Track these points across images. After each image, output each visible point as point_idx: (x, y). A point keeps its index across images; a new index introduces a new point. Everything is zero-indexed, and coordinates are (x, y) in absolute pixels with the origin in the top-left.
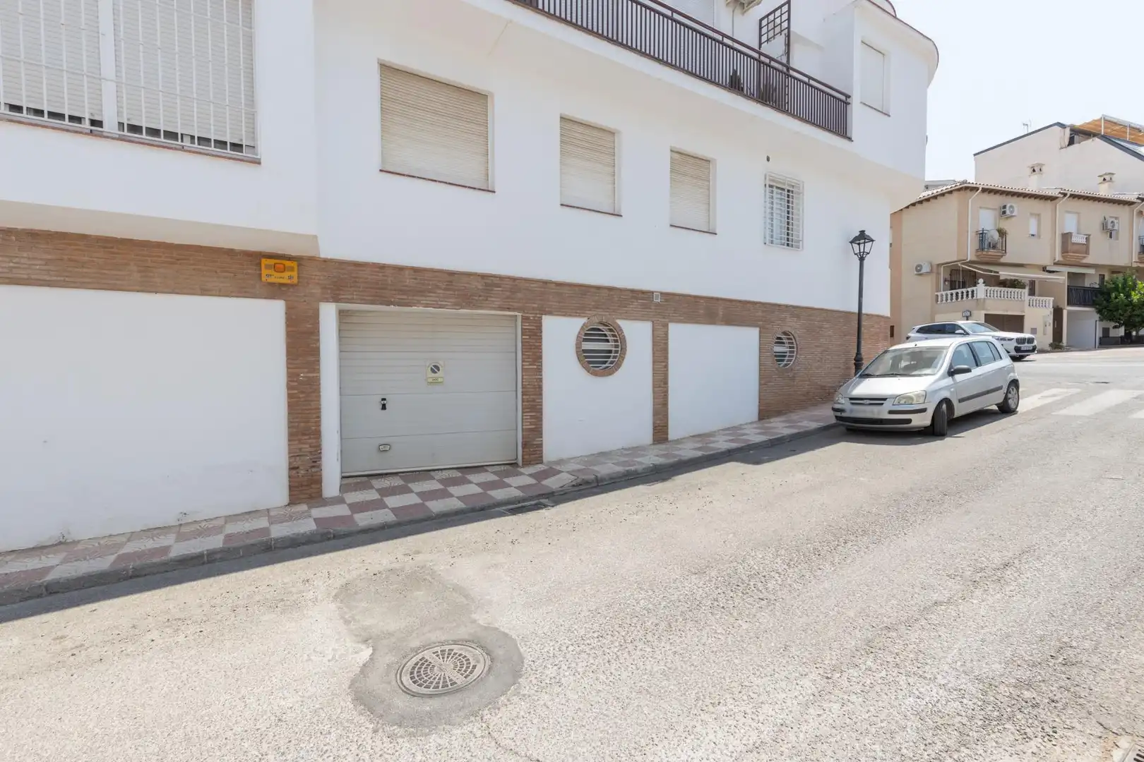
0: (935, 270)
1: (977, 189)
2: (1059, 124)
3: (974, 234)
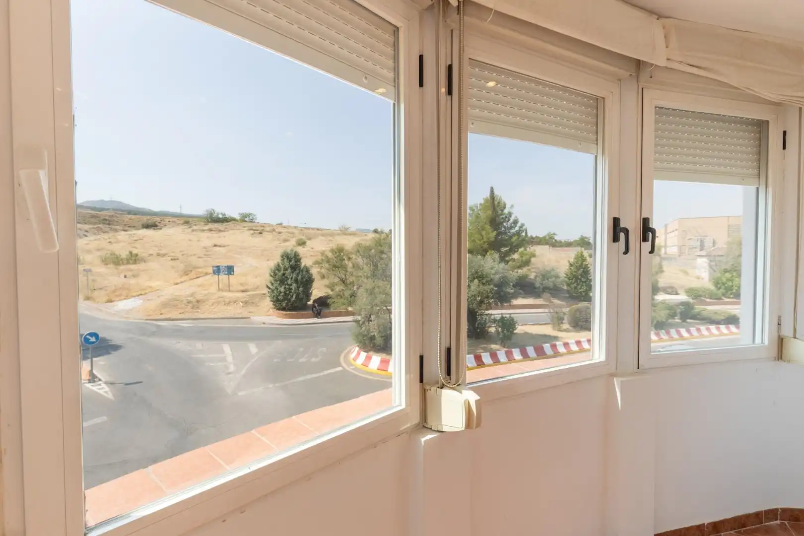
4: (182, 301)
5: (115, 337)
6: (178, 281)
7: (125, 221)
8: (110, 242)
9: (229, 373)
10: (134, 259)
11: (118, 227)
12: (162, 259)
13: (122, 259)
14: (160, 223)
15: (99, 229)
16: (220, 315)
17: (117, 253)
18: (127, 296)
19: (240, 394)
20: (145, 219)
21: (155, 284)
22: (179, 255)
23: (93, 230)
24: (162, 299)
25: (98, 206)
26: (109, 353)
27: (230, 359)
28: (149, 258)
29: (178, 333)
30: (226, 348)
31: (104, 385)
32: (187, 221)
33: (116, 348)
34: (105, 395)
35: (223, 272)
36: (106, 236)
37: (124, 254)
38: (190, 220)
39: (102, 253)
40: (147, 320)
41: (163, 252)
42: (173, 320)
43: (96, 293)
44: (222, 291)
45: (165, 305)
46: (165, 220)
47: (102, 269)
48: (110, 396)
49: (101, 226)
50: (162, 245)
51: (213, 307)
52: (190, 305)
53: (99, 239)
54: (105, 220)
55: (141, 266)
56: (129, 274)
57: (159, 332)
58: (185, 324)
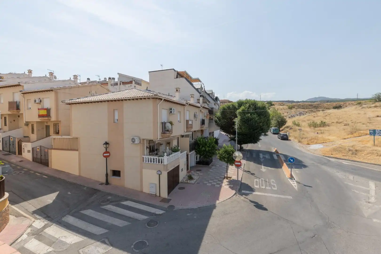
0: (142, 142)
1: (162, 99)
2: (173, 69)
3: (160, 124)
4: (345, 149)
5: (306, 161)
6: (346, 137)
7: (325, 106)
8: (314, 117)
9: (369, 203)
10: (323, 124)
11: (320, 109)
12: (338, 124)
13: (318, 125)
14: (343, 105)
15: (312, 111)
16: (373, 162)
17: (315, 122)
18: (316, 143)
19: (375, 220)
20: (335, 104)
21: (331, 138)
22: (350, 123)
23: (309, 111)
24: (334, 146)
25: (314, 100)
26: (301, 168)
27: (373, 193)
28: (331, 124)
29: (340, 167)
30: (372, 185)
31: (295, 182)
32: (359, 102)
33: (305, 166)
34: (294, 187)
35: (378, 134)
36: (313, 114)
37: (319, 122)
38: (361, 101)
39: (309, 122)
40: (324, 156)
41: (340, 121)
42: (338, 159)
43: (303, 140)
44: (377, 146)
45: (335, 150)
46: (346, 103)
47: (308, 129)
48: (296, 188)
49: (312, 109)
50: (340, 117)
51: (368, 156)
52: (351, 152)
53: (310, 116)
54: (315, 106)
55: (327, 128)
56: (319, 132)
57: (328, 163)
58: (344, 162)
